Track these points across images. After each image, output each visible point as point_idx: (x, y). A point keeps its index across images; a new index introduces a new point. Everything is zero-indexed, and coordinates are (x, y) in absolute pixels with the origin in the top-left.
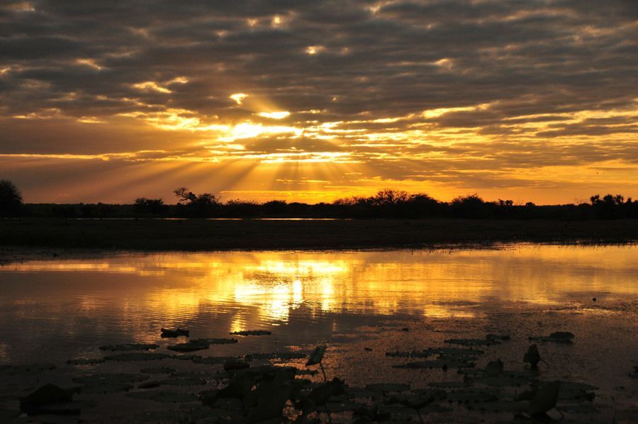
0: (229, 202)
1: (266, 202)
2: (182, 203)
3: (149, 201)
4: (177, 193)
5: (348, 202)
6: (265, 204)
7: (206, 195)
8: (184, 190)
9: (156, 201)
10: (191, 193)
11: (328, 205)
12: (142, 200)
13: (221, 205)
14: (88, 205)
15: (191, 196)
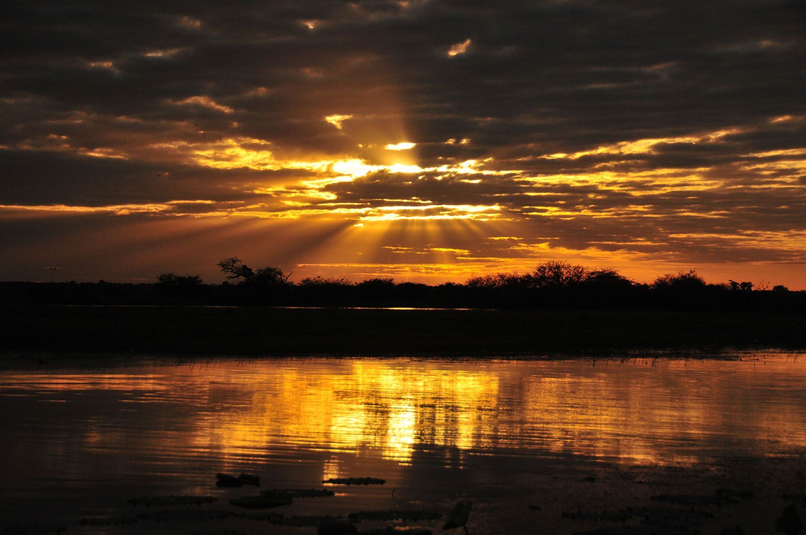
0: (304, 281)
1: (362, 282)
2: (230, 281)
3: (180, 279)
4: (224, 266)
5: (491, 283)
6: (361, 284)
7: (269, 270)
8: (234, 262)
9: (190, 278)
10: (245, 266)
11: (459, 287)
12: (170, 276)
13: (291, 286)
14: (82, 284)
15: (246, 271)
